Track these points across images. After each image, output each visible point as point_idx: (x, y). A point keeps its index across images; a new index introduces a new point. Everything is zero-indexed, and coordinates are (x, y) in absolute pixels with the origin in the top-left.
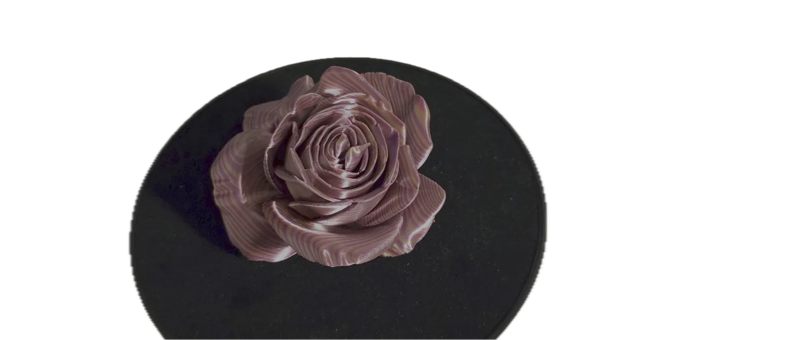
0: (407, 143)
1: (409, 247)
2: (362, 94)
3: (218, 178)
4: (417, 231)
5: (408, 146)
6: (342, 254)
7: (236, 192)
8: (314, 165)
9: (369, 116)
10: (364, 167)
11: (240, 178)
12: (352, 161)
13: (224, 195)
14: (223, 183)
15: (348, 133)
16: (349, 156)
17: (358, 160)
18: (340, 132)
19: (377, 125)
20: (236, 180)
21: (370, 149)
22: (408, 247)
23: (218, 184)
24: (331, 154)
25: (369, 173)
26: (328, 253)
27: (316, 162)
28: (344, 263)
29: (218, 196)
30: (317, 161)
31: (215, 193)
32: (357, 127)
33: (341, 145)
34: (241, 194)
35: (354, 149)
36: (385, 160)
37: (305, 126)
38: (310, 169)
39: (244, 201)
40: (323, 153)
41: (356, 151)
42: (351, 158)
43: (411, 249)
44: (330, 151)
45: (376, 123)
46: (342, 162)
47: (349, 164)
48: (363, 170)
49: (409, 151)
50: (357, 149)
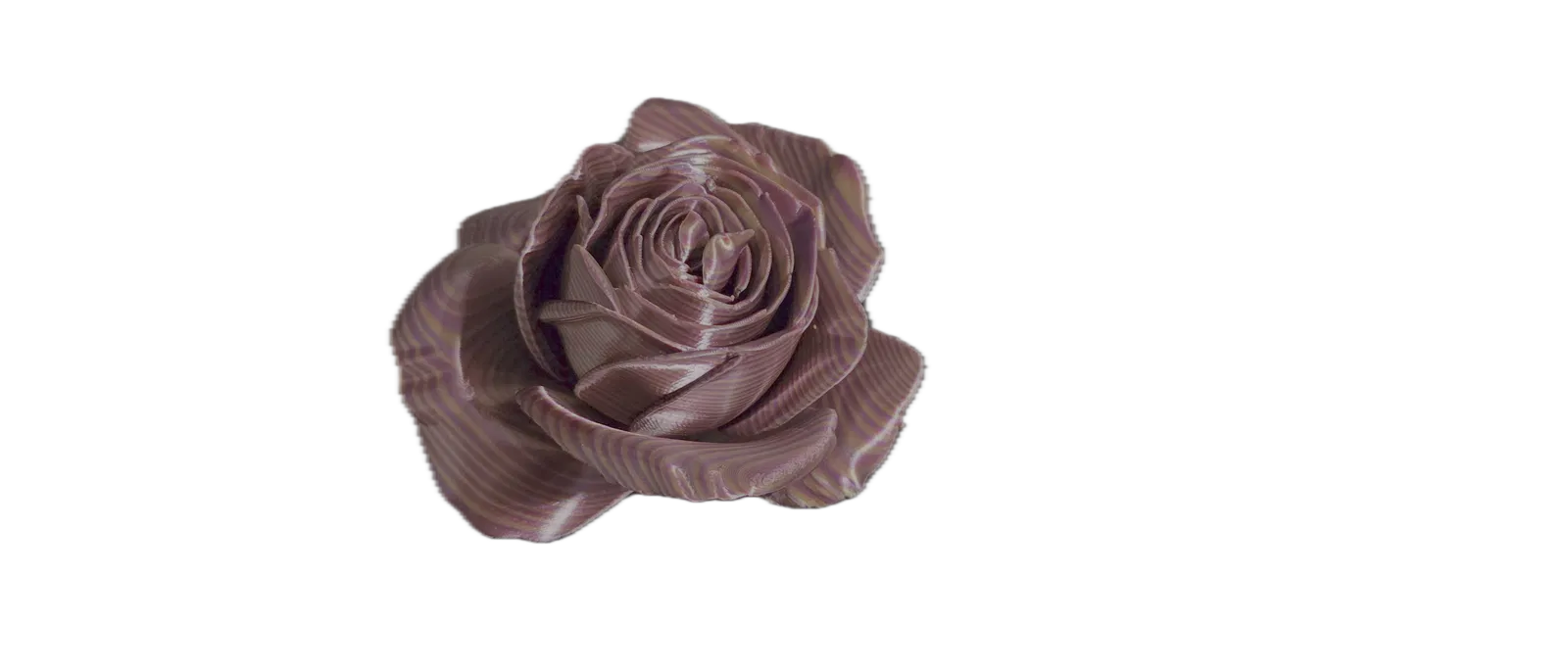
0: (829, 244)
1: (852, 482)
2: (724, 138)
3: (406, 348)
4: (866, 448)
5: (832, 252)
6: (714, 473)
7: (448, 379)
8: (634, 277)
9: (745, 177)
10: (743, 284)
11: (458, 345)
12: (716, 270)
13: (422, 382)
14: (421, 360)
15: (703, 209)
16: (711, 254)
17: (730, 267)
18: (682, 207)
19: (763, 197)
20: (450, 351)
21: (755, 247)
22: (850, 485)
23: (409, 362)
24: (670, 254)
25: (756, 294)
26: (680, 470)
27: (637, 270)
28: (721, 492)
29: (409, 387)
30: (640, 267)
31: (401, 381)
32: (719, 201)
33: (690, 231)
34: (461, 381)
35: (718, 239)
36: (790, 268)
37: (608, 196)
38: (626, 286)
39: (469, 397)
40: (652, 248)
41: (725, 245)
42: (715, 260)
43: (859, 487)
44: (665, 247)
45: (760, 193)
46: (698, 273)
47: (711, 273)
48: (744, 288)
49: (835, 261)
50: (726, 240)
